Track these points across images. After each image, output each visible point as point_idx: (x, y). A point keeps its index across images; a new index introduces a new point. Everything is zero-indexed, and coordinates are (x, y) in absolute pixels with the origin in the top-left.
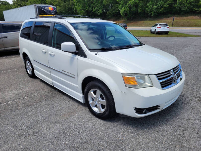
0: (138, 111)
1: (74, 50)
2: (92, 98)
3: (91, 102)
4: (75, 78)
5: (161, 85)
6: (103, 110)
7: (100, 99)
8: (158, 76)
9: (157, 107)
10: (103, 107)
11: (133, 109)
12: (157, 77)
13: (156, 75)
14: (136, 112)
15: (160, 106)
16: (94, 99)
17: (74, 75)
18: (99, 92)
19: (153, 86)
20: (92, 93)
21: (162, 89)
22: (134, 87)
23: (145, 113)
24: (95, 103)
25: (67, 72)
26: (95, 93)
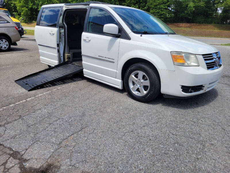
0: (185, 89)
1: (116, 32)
2: (132, 81)
3: (131, 86)
4: (114, 62)
5: (207, 66)
6: (145, 92)
7: (142, 81)
8: (204, 56)
10: (145, 88)
11: (180, 87)
12: (204, 57)
14: (182, 91)
15: (204, 87)
16: (136, 82)
17: (113, 59)
18: (141, 74)
19: (199, 66)
20: (133, 76)
21: (208, 70)
23: (191, 92)
24: (136, 86)
25: (105, 57)
26: (136, 76)
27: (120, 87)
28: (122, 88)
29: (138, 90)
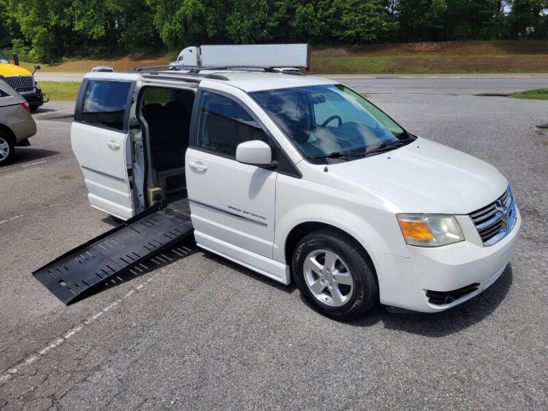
0: (435, 297)
1: (267, 159)
2: (312, 271)
3: (310, 282)
4: (266, 225)
5: (482, 236)
6: (344, 299)
7: (336, 272)
8: (474, 216)
9: (473, 287)
10: (344, 289)
11: (424, 293)
12: (473, 218)
13: (470, 214)
14: (430, 301)
15: (478, 284)
16: (320, 274)
17: (263, 218)
18: (332, 257)
19: (464, 240)
20: (313, 260)
21: (484, 246)
22: (425, 243)
23: (449, 302)
24: (322, 284)
25: (244, 212)
26: (321, 259)
27: (284, 279)
28: (288, 282)
29: (326, 291)
